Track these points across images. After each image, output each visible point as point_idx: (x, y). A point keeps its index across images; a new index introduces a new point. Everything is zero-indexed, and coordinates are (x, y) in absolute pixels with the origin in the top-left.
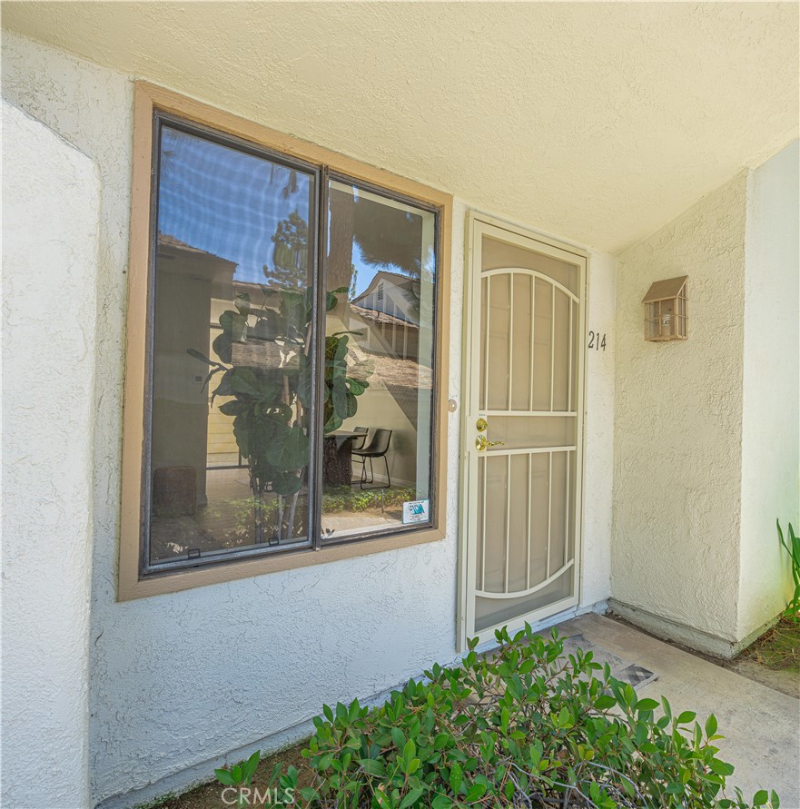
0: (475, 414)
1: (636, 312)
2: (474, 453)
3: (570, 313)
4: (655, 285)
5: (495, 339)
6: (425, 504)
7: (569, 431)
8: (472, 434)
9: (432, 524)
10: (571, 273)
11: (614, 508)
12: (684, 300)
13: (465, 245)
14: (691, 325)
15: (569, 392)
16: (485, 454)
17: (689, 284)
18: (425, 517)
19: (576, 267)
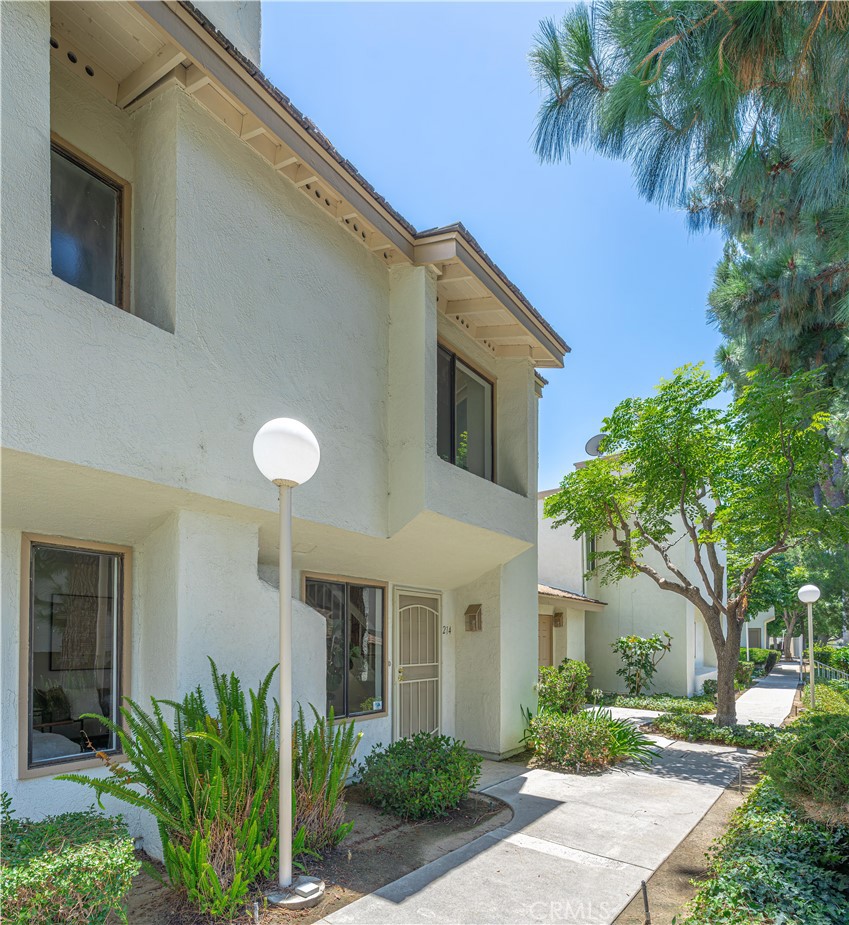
0: (398, 667)
1: (462, 618)
2: (398, 682)
3: (434, 621)
4: (470, 606)
5: (405, 635)
6: (381, 703)
7: (435, 671)
8: (397, 674)
9: (383, 710)
10: (434, 603)
11: (456, 705)
12: (480, 614)
13: (393, 600)
14: (483, 625)
15: (434, 655)
16: (402, 682)
17: (483, 608)
18: (380, 708)
19: (437, 599)
